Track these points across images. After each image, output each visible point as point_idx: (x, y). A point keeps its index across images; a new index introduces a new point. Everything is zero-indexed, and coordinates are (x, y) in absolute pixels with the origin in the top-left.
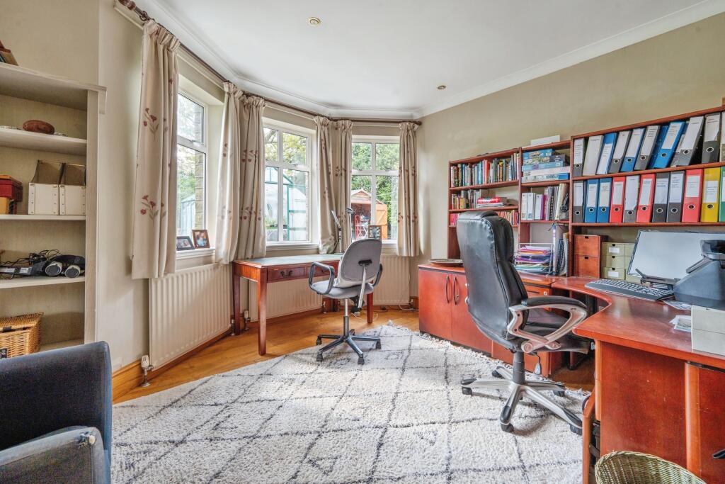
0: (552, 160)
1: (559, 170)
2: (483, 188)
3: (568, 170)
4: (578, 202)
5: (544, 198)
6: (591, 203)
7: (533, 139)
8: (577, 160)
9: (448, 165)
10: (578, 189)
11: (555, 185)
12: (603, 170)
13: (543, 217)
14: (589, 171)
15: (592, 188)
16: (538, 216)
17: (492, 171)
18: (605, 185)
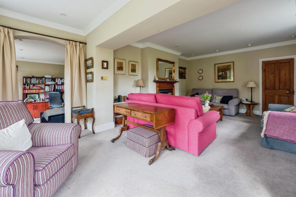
0: (52, 81)
1: (53, 83)
2: (33, 84)
3: (55, 83)
4: (57, 88)
5: (50, 87)
6: (59, 89)
7: (46, 75)
8: (57, 82)
9: (22, 77)
10: (57, 86)
11: (52, 85)
12: (60, 84)
13: (50, 91)
14: (58, 84)
15: (59, 86)
16: (49, 91)
17: (37, 81)
18: (61, 86)
